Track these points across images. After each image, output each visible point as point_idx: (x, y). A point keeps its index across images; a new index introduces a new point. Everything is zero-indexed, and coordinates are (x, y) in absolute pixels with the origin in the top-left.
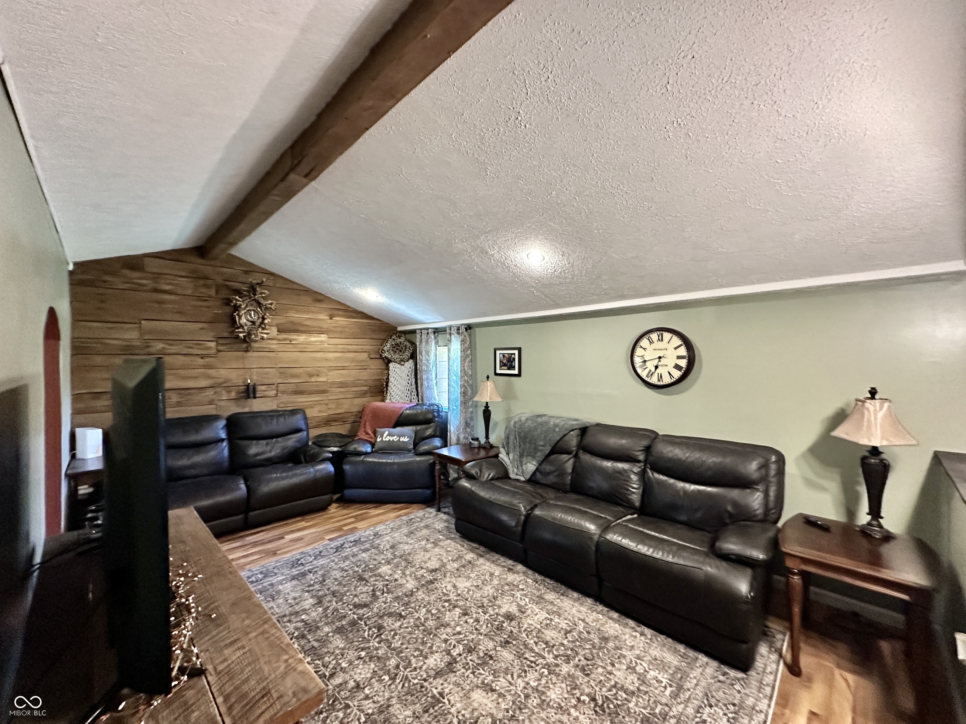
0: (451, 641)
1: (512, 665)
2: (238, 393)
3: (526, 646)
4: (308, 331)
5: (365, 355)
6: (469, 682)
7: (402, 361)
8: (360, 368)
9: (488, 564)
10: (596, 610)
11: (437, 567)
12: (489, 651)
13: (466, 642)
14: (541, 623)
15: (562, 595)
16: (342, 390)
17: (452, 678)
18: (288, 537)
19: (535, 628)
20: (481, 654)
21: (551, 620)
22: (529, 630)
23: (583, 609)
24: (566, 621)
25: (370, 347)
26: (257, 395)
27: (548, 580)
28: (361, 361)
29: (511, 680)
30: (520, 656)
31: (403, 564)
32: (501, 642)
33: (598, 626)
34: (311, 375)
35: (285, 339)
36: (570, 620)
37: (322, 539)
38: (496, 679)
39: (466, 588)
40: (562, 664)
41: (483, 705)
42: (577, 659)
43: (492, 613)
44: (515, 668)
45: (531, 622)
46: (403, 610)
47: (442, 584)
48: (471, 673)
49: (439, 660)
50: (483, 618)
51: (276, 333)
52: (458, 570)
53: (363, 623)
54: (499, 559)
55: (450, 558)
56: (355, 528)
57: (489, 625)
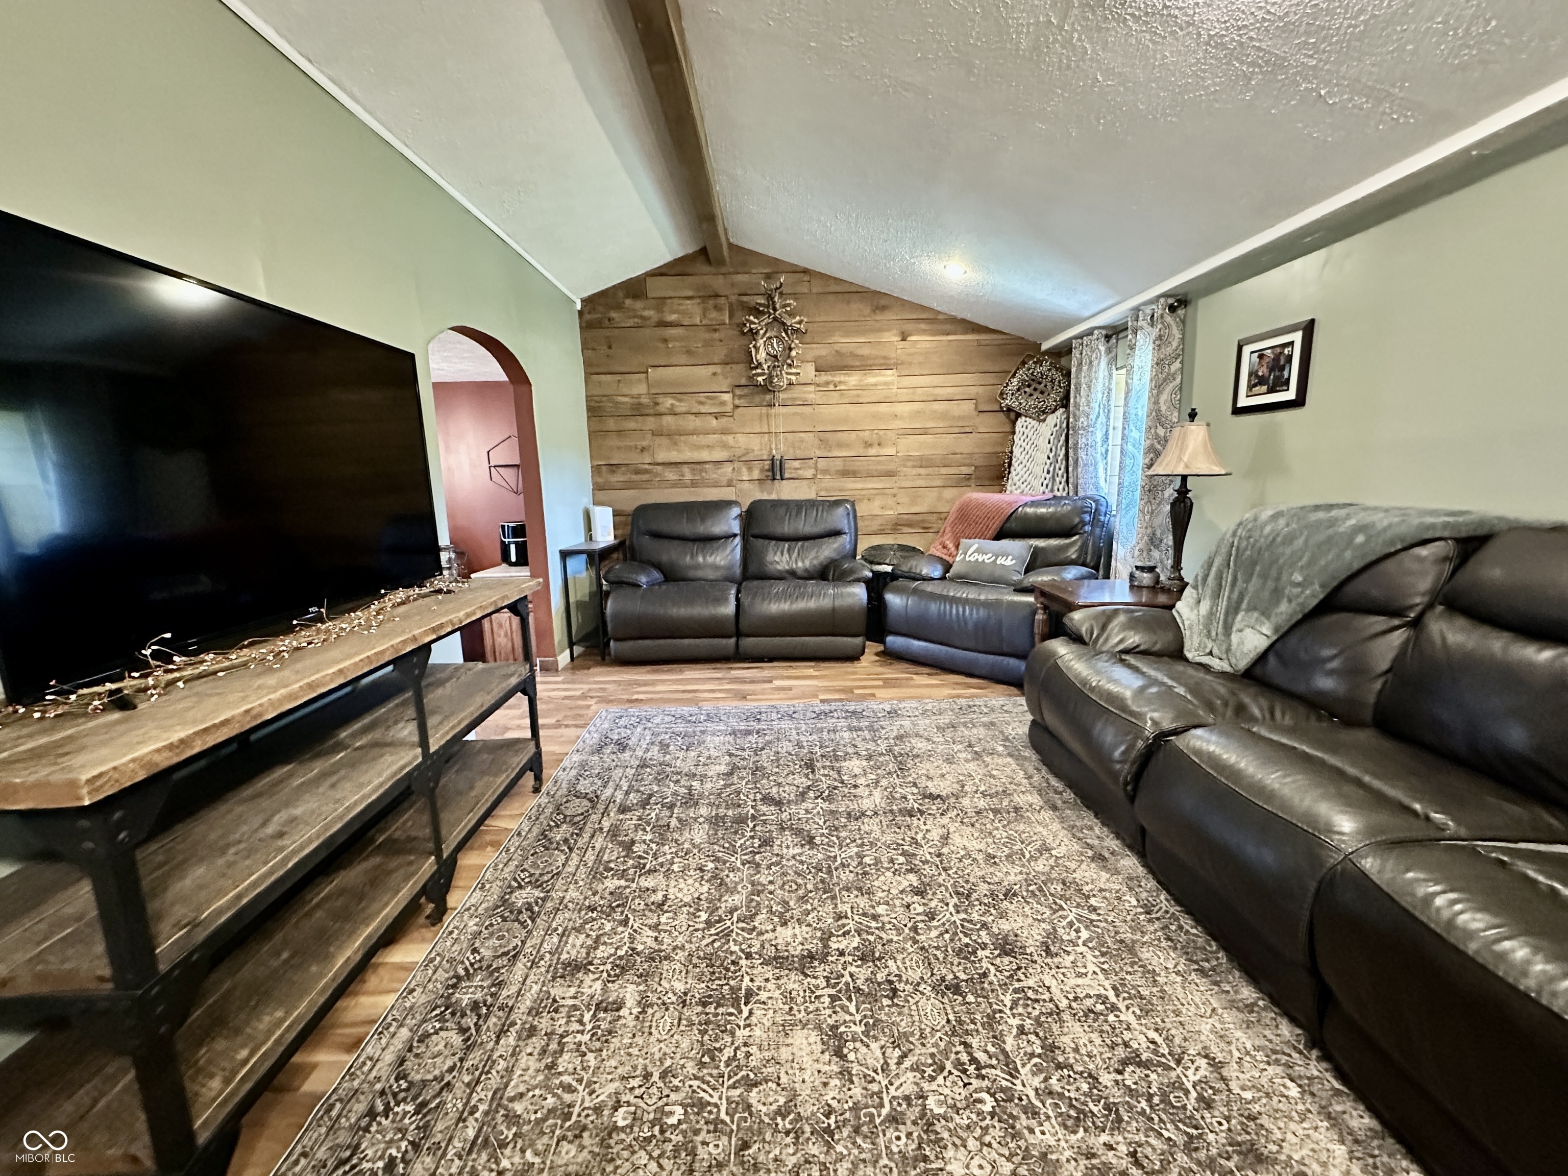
0: (850, 921)
1: (922, 1036)
2: (762, 470)
3: (991, 1021)
4: (865, 366)
5: (969, 406)
6: (812, 1008)
7: (1043, 412)
8: (957, 430)
9: (1056, 826)
10: (1288, 1066)
11: (944, 794)
12: (900, 981)
13: (871, 938)
14: (1076, 999)
15: (1202, 972)
16: (922, 471)
17: (793, 982)
18: (777, 683)
19: (1051, 1000)
20: (880, 977)
21: (1114, 1008)
22: (1030, 994)
23: (1243, 1039)
24: (1153, 1035)
25: (980, 390)
26: (787, 475)
27: (1187, 922)
28: (960, 418)
29: (892, 1062)
30: (957, 1030)
31: (892, 767)
32: (943, 979)
33: (1255, 1108)
34: (868, 445)
35: (827, 383)
36: (1169, 1040)
37: (816, 696)
38: (865, 1039)
39: (965, 848)
40: (1048, 1118)
41: (795, 1065)
42: (1104, 1138)
43: (975, 916)
44: (923, 1045)
45: (1053, 983)
46: (822, 835)
47: (925, 824)
48: (829, 996)
49: (800, 939)
50: (949, 915)
51: (813, 373)
52: (978, 813)
53: (751, 825)
54: (1091, 828)
55: (982, 788)
56: (873, 695)
57: (947, 936)
